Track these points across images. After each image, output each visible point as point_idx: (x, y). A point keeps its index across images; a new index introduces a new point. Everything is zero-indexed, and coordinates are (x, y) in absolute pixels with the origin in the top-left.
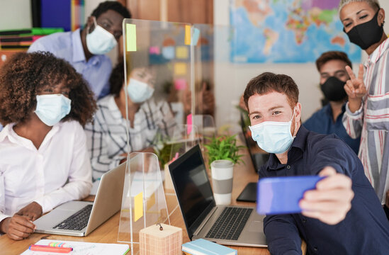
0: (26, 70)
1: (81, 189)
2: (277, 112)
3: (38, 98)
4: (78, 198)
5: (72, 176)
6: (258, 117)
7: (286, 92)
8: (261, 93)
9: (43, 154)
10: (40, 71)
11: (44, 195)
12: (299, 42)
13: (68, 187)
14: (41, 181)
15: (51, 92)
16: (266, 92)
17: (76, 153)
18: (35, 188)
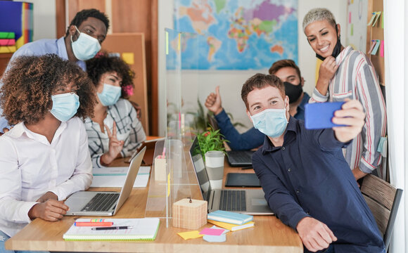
0: (41, 74)
1: (86, 181)
2: (274, 102)
3: (53, 97)
4: (84, 189)
5: (78, 168)
6: (259, 107)
7: (278, 87)
8: (260, 88)
9: (54, 148)
10: (54, 74)
11: (56, 186)
12: (241, 50)
13: (75, 178)
14: (55, 174)
15: (64, 91)
16: (264, 87)
17: (82, 147)
18: (49, 180)
